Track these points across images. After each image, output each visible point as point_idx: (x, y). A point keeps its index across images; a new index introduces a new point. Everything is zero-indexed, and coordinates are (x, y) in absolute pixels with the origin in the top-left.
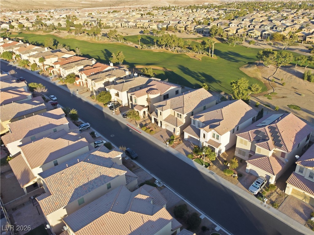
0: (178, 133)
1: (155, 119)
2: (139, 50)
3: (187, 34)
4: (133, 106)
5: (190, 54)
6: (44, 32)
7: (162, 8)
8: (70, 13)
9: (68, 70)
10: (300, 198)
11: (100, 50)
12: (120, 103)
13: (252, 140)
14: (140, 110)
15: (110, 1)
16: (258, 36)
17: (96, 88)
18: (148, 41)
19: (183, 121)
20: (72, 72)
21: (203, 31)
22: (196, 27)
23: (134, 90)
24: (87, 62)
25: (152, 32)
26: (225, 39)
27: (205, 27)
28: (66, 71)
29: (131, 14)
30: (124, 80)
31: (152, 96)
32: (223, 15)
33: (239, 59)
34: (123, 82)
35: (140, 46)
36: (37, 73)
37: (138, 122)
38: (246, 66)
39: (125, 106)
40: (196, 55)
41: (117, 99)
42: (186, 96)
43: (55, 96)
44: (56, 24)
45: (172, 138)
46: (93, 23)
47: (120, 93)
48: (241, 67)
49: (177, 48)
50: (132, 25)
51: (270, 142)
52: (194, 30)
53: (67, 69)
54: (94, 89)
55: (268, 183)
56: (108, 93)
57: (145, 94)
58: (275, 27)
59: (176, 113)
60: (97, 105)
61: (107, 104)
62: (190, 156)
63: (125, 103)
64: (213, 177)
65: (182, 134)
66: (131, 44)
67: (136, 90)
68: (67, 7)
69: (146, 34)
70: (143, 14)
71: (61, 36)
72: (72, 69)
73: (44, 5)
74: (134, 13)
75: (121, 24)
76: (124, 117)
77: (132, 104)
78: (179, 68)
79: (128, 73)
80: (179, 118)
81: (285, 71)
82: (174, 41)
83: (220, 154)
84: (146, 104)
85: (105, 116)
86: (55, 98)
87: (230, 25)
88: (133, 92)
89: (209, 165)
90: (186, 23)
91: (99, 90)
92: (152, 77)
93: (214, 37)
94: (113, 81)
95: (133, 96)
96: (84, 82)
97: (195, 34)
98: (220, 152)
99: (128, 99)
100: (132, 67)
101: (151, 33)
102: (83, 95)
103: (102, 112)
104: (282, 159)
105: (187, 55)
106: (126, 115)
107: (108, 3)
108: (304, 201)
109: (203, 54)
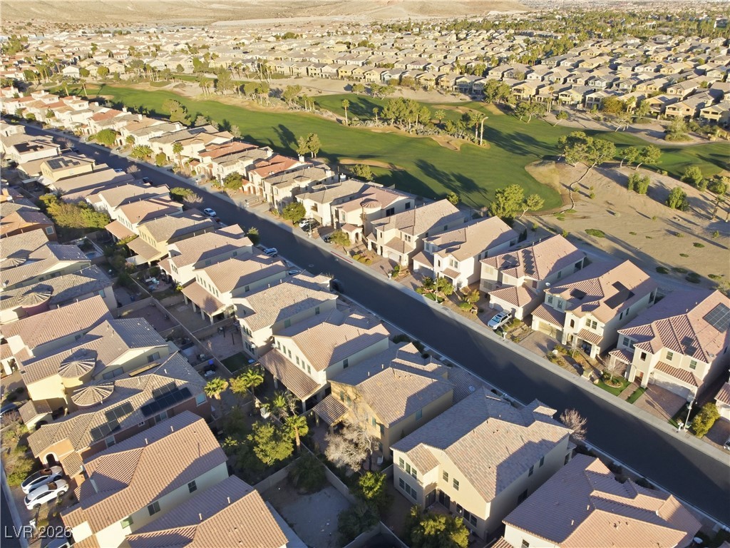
0: (405, 263)
1: (372, 243)
2: (344, 129)
3: (441, 93)
4: (339, 226)
5: (441, 138)
6: (152, 84)
7: (393, 28)
8: (194, 38)
9: (229, 167)
10: (548, 333)
11: (270, 126)
12: (320, 221)
13: (499, 267)
14: (351, 231)
15: (277, 2)
16: (578, 103)
17: (279, 198)
18: (362, 107)
19: (414, 246)
20: (234, 170)
21: (471, 89)
22: (457, 81)
23: (341, 201)
24: (258, 153)
25: (369, 87)
26: (514, 106)
27: (476, 81)
28: (225, 169)
29: (327, 44)
30: (325, 186)
31: (370, 211)
32: (520, 50)
33: (531, 148)
34: (324, 189)
35: (346, 119)
36: (168, 170)
37: (348, 248)
38: (537, 162)
39: (326, 227)
40: (451, 141)
41: (314, 215)
42: (419, 211)
43: (214, 209)
44: (173, 67)
45: (396, 269)
46: (249, 65)
47: (319, 205)
48: (528, 164)
49: (417, 126)
50: (330, 73)
51: (521, 268)
52: (454, 87)
53: (227, 165)
54: (275, 200)
55: (513, 317)
56: (300, 205)
57: (359, 208)
58: (617, 82)
59: (404, 234)
60: (283, 224)
61: (298, 222)
62: (419, 290)
63: (326, 221)
64: (446, 313)
65: (411, 264)
66: (329, 115)
67: (343, 202)
68: (181, 17)
69: (358, 93)
70: (350, 43)
71: (187, 94)
72: (234, 166)
73: (127, 13)
74: (332, 42)
75: (307, 69)
76: (327, 242)
77: (338, 223)
78: (419, 166)
79: (329, 174)
80: (407, 242)
81: (600, 173)
82: (411, 112)
83: (460, 289)
84: (360, 223)
85: (298, 240)
86: (214, 213)
87: (528, 76)
88: (340, 204)
89: (444, 300)
90: (439, 70)
91: (286, 202)
92: (368, 181)
93: (491, 103)
94: (306, 187)
95: (340, 210)
96: (257, 188)
97: (455, 95)
98: (459, 285)
99: (332, 216)
100: (333, 161)
101: (369, 91)
102: (257, 208)
103: (292, 235)
104: (533, 289)
105: (434, 139)
106: (330, 238)
107: (271, 8)
108: (551, 336)
109: (463, 138)
